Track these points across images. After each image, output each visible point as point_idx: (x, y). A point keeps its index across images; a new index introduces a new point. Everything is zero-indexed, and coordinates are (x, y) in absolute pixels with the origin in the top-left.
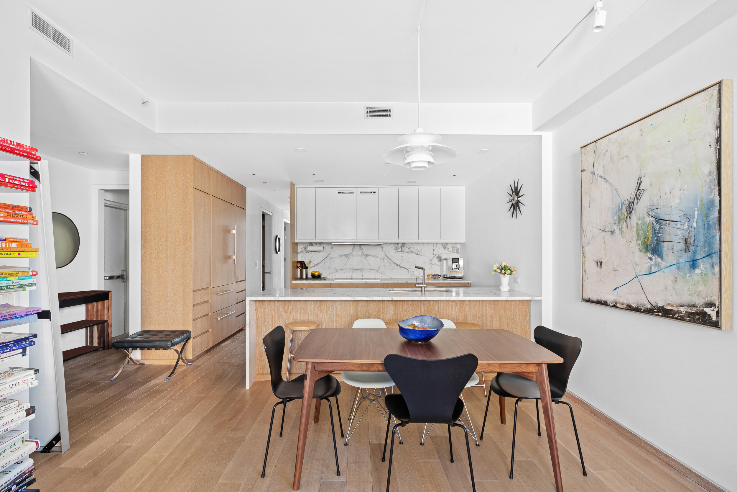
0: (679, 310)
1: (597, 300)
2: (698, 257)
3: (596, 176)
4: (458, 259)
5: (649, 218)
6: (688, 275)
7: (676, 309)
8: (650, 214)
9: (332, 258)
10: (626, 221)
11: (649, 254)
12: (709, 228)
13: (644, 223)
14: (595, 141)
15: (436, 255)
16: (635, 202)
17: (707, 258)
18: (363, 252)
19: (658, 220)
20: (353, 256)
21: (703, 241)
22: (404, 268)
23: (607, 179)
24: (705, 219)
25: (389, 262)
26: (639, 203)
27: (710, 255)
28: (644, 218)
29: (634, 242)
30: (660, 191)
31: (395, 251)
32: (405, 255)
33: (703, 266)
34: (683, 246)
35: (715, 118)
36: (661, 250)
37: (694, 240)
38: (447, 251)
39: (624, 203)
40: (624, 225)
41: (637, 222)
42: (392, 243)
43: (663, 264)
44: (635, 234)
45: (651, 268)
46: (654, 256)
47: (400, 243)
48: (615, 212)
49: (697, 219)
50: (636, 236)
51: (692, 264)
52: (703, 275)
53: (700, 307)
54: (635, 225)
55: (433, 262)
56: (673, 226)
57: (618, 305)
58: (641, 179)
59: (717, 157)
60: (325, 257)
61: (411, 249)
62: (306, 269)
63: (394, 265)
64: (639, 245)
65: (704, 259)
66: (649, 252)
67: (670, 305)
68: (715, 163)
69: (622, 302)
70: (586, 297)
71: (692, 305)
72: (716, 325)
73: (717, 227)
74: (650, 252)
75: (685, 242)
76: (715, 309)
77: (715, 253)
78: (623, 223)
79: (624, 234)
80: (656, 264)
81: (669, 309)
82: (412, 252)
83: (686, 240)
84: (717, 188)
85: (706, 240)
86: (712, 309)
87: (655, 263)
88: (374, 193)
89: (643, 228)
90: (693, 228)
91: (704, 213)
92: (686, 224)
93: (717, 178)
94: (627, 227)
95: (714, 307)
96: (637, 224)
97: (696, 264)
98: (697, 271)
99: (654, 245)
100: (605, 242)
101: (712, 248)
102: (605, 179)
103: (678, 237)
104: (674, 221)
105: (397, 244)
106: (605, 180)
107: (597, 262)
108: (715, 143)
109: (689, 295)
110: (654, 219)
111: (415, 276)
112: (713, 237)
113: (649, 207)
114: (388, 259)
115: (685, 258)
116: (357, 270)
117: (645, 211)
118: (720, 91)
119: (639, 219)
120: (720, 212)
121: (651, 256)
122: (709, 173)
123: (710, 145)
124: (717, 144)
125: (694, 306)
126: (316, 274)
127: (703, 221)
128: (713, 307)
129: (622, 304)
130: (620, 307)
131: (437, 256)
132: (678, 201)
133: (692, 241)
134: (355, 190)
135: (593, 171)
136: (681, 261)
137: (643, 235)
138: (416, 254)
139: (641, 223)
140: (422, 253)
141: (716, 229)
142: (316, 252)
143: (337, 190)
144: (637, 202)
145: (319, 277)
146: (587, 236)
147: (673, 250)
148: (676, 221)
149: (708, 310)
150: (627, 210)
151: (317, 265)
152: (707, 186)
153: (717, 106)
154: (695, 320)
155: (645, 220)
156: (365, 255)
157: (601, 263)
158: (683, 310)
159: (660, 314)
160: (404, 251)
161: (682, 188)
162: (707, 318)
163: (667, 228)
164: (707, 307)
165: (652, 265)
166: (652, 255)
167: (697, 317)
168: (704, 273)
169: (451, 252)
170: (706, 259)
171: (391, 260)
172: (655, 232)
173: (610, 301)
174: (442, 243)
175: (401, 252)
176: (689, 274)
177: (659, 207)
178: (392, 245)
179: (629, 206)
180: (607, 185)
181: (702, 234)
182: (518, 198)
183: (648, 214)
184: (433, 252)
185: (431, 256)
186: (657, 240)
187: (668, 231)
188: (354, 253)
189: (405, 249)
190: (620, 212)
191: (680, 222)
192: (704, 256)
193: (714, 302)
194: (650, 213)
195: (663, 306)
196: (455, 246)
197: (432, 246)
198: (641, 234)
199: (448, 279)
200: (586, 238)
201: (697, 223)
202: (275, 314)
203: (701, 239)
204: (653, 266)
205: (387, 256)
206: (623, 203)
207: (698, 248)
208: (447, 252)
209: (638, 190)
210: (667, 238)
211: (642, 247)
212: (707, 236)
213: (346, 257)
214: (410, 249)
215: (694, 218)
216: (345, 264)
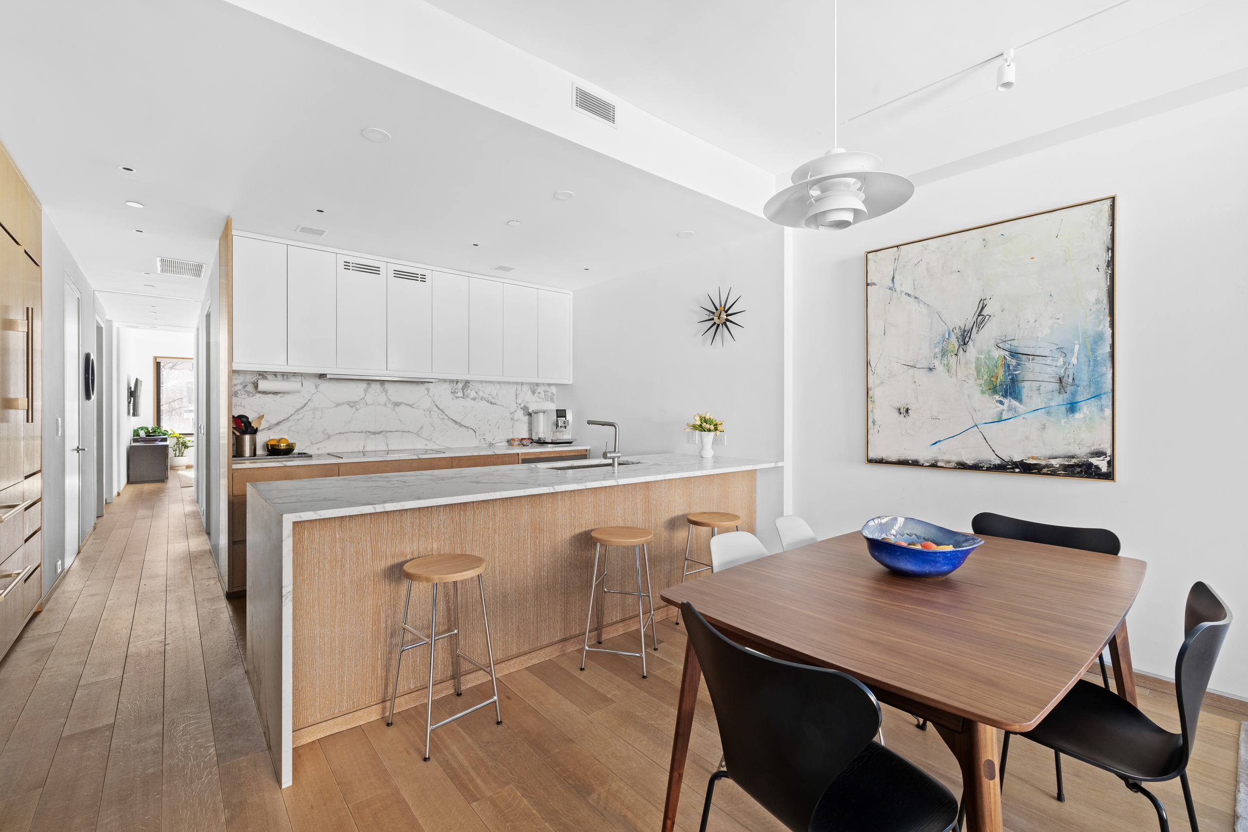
0: (1050, 463)
1: (899, 459)
2: (1079, 399)
3: (899, 294)
4: (565, 410)
5: (999, 352)
6: (1063, 421)
7: (1043, 463)
8: (1001, 347)
9: (316, 409)
10: (956, 355)
11: (999, 396)
12: (1095, 365)
13: (989, 357)
14: (897, 246)
15: (520, 404)
16: (975, 330)
17: (1093, 399)
18: (389, 397)
19: (1014, 354)
20: (367, 404)
21: (1086, 380)
22: (468, 428)
23: (920, 298)
24: (1090, 354)
25: (441, 417)
26: (981, 332)
27: (1097, 396)
28: (989, 351)
29: (972, 381)
30: (1018, 318)
31: (451, 396)
32: (468, 403)
33: (1086, 410)
34: (1056, 386)
35: (1105, 238)
36: (1020, 391)
37: (1073, 379)
38: (537, 398)
39: (953, 331)
40: (953, 360)
41: (977, 356)
42: (445, 381)
43: (1021, 408)
44: (973, 371)
45: (1001, 413)
46: (1006, 398)
47: (462, 381)
48: (935, 342)
49: (1078, 354)
50: (975, 373)
51: (1070, 407)
52: (1088, 420)
53: (1083, 458)
54: (974, 360)
55: (516, 417)
56: (1039, 362)
57: (939, 464)
58: (984, 302)
59: (1108, 283)
60: (300, 406)
61: (481, 393)
62: (252, 436)
63: (450, 423)
64: (981, 385)
65: (1089, 401)
66: (999, 394)
67: (1033, 458)
68: (1104, 290)
69: (948, 459)
70: (876, 457)
71: (1070, 456)
72: (1109, 476)
73: (1109, 364)
74: (1001, 393)
75: (1059, 382)
76: (1105, 459)
77: (1105, 394)
78: (951, 357)
79: (953, 371)
80: (1010, 409)
81: (1032, 463)
82: (482, 398)
83: (1060, 379)
84: (1109, 319)
85: (1092, 378)
86: (1101, 458)
87: (1008, 407)
88: (423, 278)
89: (988, 363)
90: (1071, 366)
91: (1089, 347)
92: (1061, 359)
93: (1108, 307)
94: (958, 362)
95: (1105, 456)
96: (978, 359)
97: (1076, 407)
98: (1078, 416)
99: (1006, 385)
100: (915, 382)
101: (1101, 388)
102: (916, 298)
103: (1048, 375)
104: (1042, 356)
105: (455, 383)
106: (917, 300)
107: (900, 409)
108: (1105, 267)
109: (1066, 445)
110: (1007, 353)
111: (487, 442)
112: (1102, 375)
113: (998, 338)
114: (439, 411)
115: (1059, 400)
116: (374, 433)
117: (993, 342)
118: (1113, 207)
119: (981, 352)
120: (1113, 346)
121: (1001, 399)
122: (1096, 300)
123: (1098, 269)
124: (1108, 268)
125: (1073, 457)
126: (282, 445)
127: (1088, 357)
128: (1103, 457)
129: (949, 462)
130: (944, 466)
131: (522, 405)
132: (1048, 331)
133: (1070, 380)
134: (382, 266)
135: (892, 286)
136: (1053, 404)
137: (987, 372)
138: (488, 401)
139: (985, 358)
140: (498, 400)
141: (1106, 366)
142: (276, 393)
143: (342, 259)
144: (978, 331)
145: (288, 451)
146: (877, 374)
147: (1039, 392)
148: (1044, 356)
149: (1095, 461)
150: (958, 341)
151: (278, 424)
152: (1093, 316)
153: (1108, 224)
154: (1075, 473)
155: (991, 354)
156: (393, 403)
157: (907, 410)
158: (1055, 463)
159: (1017, 470)
160: (467, 396)
161: (1054, 316)
162: (1093, 470)
163: (1029, 365)
164: (1094, 457)
165: (1003, 410)
166: (1003, 397)
167: (1079, 470)
168: (1088, 418)
169: (543, 399)
170: (1091, 401)
171: (444, 413)
172: (1010, 369)
173: (925, 459)
174: (530, 384)
175: (463, 398)
176: (1066, 420)
177: (1016, 338)
178: (447, 385)
179: (963, 335)
180: (919, 306)
181: (1086, 372)
182: (727, 316)
183: (997, 347)
184: (517, 398)
185: (513, 407)
186: (1012, 379)
187: (1031, 367)
188: (369, 398)
189: (470, 393)
190: (944, 343)
191: (1050, 358)
192: (1089, 397)
193: (1105, 450)
194: (1000, 345)
195: (1023, 460)
196: (548, 389)
197: (514, 388)
198: (984, 371)
199: (549, 445)
200: (877, 376)
201: (1077, 358)
202: (343, 550)
203: (1084, 377)
204: (1004, 412)
205: (437, 406)
206: (951, 331)
207: (1079, 388)
208: (538, 400)
209: (979, 316)
210: (1030, 376)
211: (985, 388)
212: (1093, 374)
213: (351, 407)
214: (479, 393)
215: (1072, 352)
216: (349, 422)
